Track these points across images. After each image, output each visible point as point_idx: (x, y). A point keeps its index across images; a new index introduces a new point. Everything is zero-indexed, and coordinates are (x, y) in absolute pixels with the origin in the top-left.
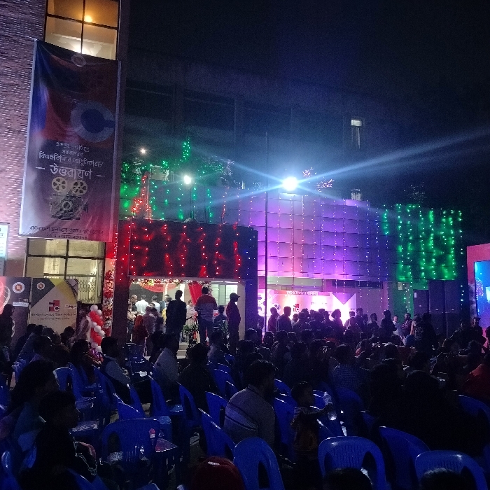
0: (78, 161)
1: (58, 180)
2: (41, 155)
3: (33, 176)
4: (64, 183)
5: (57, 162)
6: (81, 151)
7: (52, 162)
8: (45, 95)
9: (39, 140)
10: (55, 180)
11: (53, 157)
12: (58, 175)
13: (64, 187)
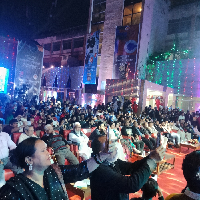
0: (126, 60)
1: (121, 67)
2: (117, 60)
3: (115, 67)
4: (122, 68)
5: (121, 62)
6: (127, 57)
7: (119, 62)
8: (118, 42)
9: (116, 56)
10: (120, 67)
11: (119, 60)
12: (121, 66)
13: (122, 69)
